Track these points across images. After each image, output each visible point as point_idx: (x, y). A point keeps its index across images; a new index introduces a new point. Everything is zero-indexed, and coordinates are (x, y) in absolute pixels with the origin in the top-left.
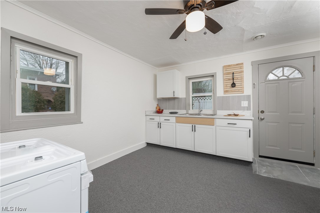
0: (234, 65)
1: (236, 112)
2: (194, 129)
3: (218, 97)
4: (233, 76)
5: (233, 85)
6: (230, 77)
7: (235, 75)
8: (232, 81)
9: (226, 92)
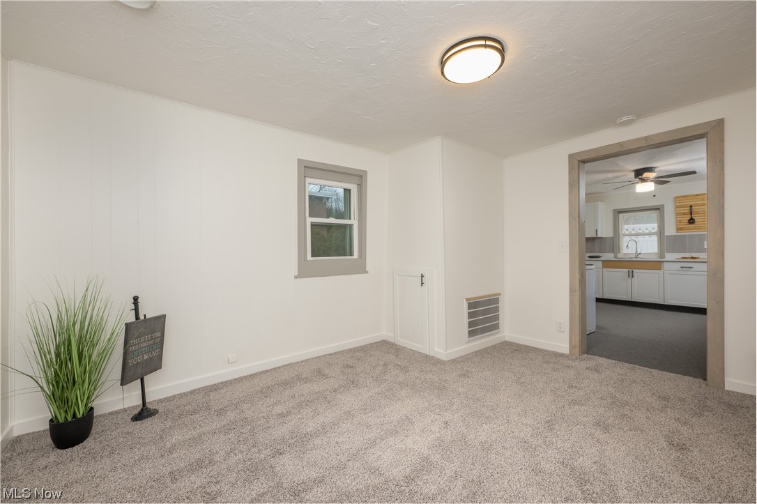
0: (692, 196)
1: (694, 255)
2: (631, 275)
3: (667, 236)
4: (691, 209)
5: (691, 221)
6: (687, 210)
7: (693, 208)
8: (689, 216)
9: (679, 229)
